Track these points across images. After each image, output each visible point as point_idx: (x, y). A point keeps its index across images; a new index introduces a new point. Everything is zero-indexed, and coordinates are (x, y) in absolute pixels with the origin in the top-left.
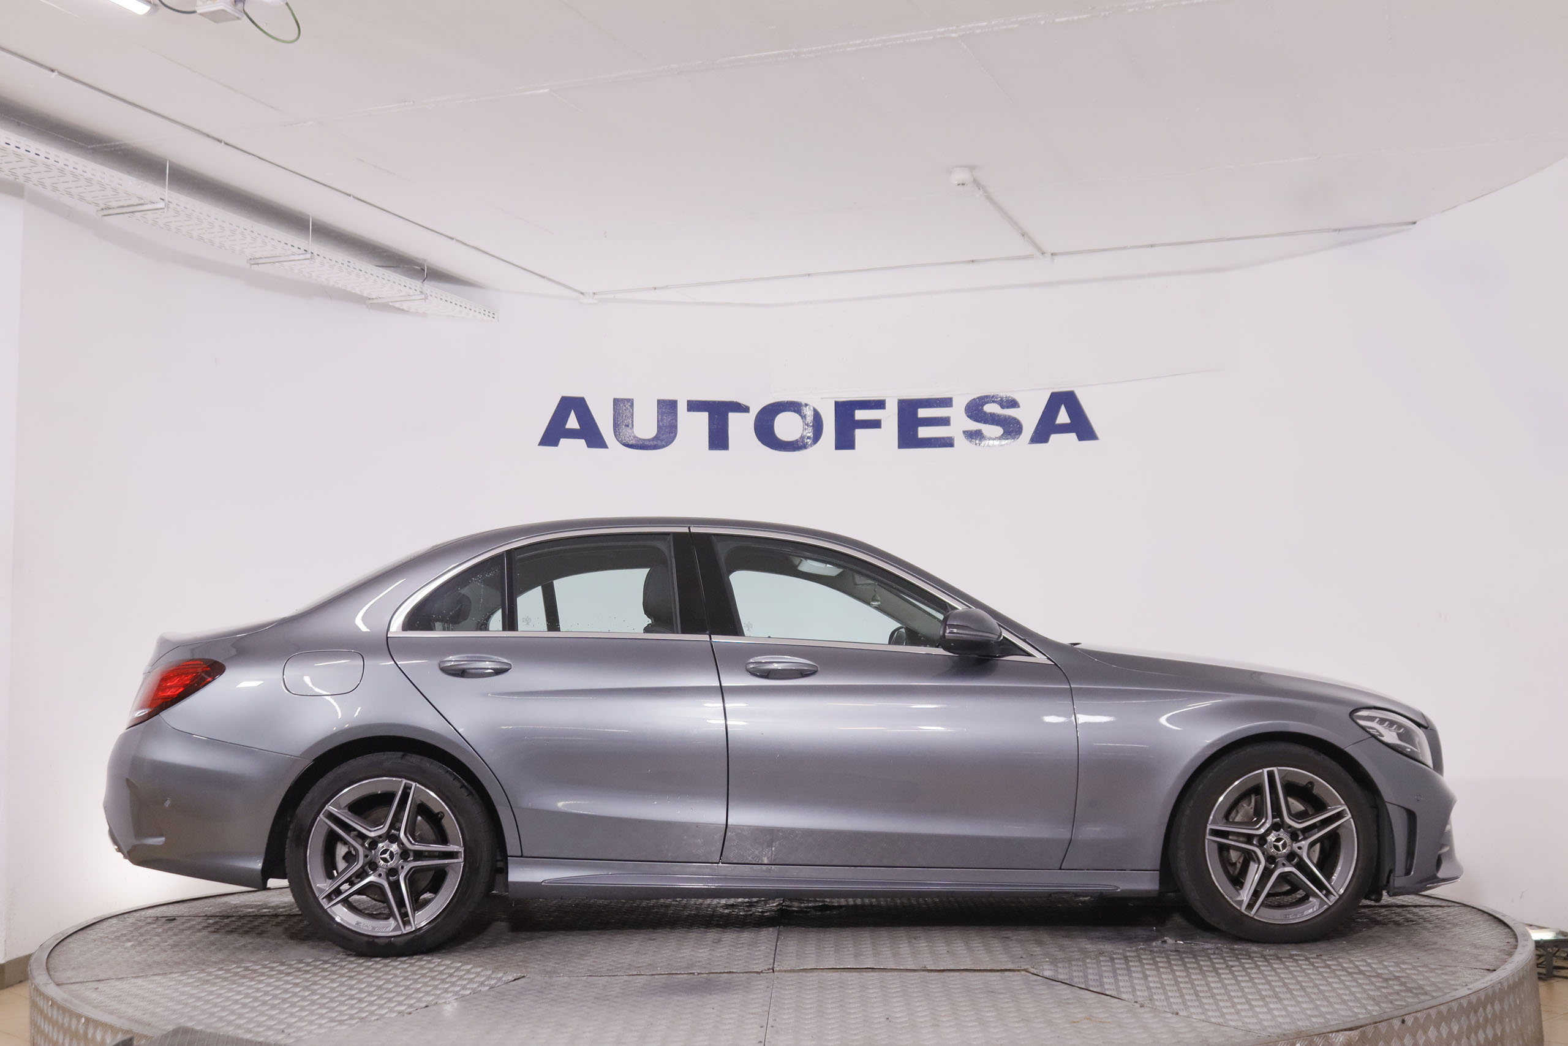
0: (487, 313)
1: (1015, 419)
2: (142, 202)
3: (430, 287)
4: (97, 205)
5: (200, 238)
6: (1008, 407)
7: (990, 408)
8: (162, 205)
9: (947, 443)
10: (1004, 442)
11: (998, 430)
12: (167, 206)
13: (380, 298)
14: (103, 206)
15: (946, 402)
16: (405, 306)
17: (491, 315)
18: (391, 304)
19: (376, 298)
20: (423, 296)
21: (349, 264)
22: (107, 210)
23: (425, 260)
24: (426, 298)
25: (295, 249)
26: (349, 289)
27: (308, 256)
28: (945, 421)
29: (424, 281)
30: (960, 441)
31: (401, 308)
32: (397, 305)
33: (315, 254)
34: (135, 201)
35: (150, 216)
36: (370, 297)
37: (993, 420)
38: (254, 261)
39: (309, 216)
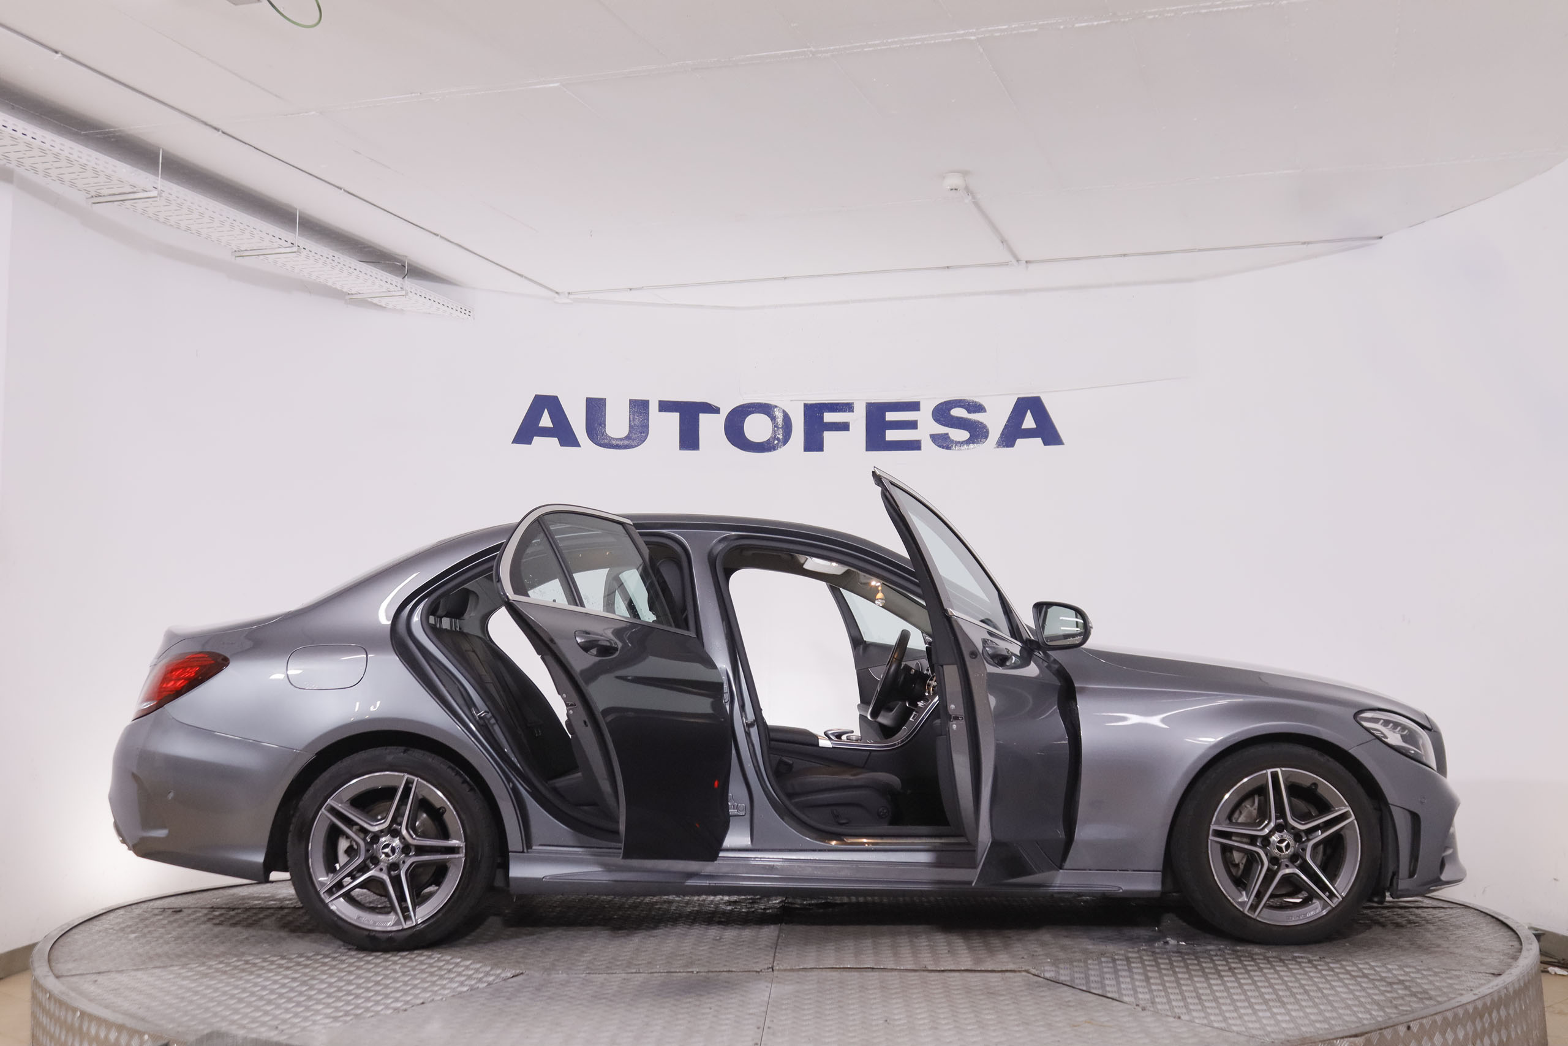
0: (463, 311)
2: (135, 190)
3: (409, 284)
4: (88, 192)
5: (188, 229)
8: (154, 193)
12: (160, 195)
13: (360, 293)
14: (94, 194)
16: (383, 302)
17: (467, 312)
18: (369, 300)
19: (356, 294)
20: (403, 293)
21: (333, 259)
22: (97, 198)
23: (406, 256)
24: (406, 295)
25: (282, 242)
26: (330, 284)
27: (295, 249)
29: (405, 277)
31: (379, 304)
32: (375, 301)
33: (301, 247)
34: (128, 189)
35: (140, 205)
36: (350, 292)
38: (239, 253)
39: (296, 209)
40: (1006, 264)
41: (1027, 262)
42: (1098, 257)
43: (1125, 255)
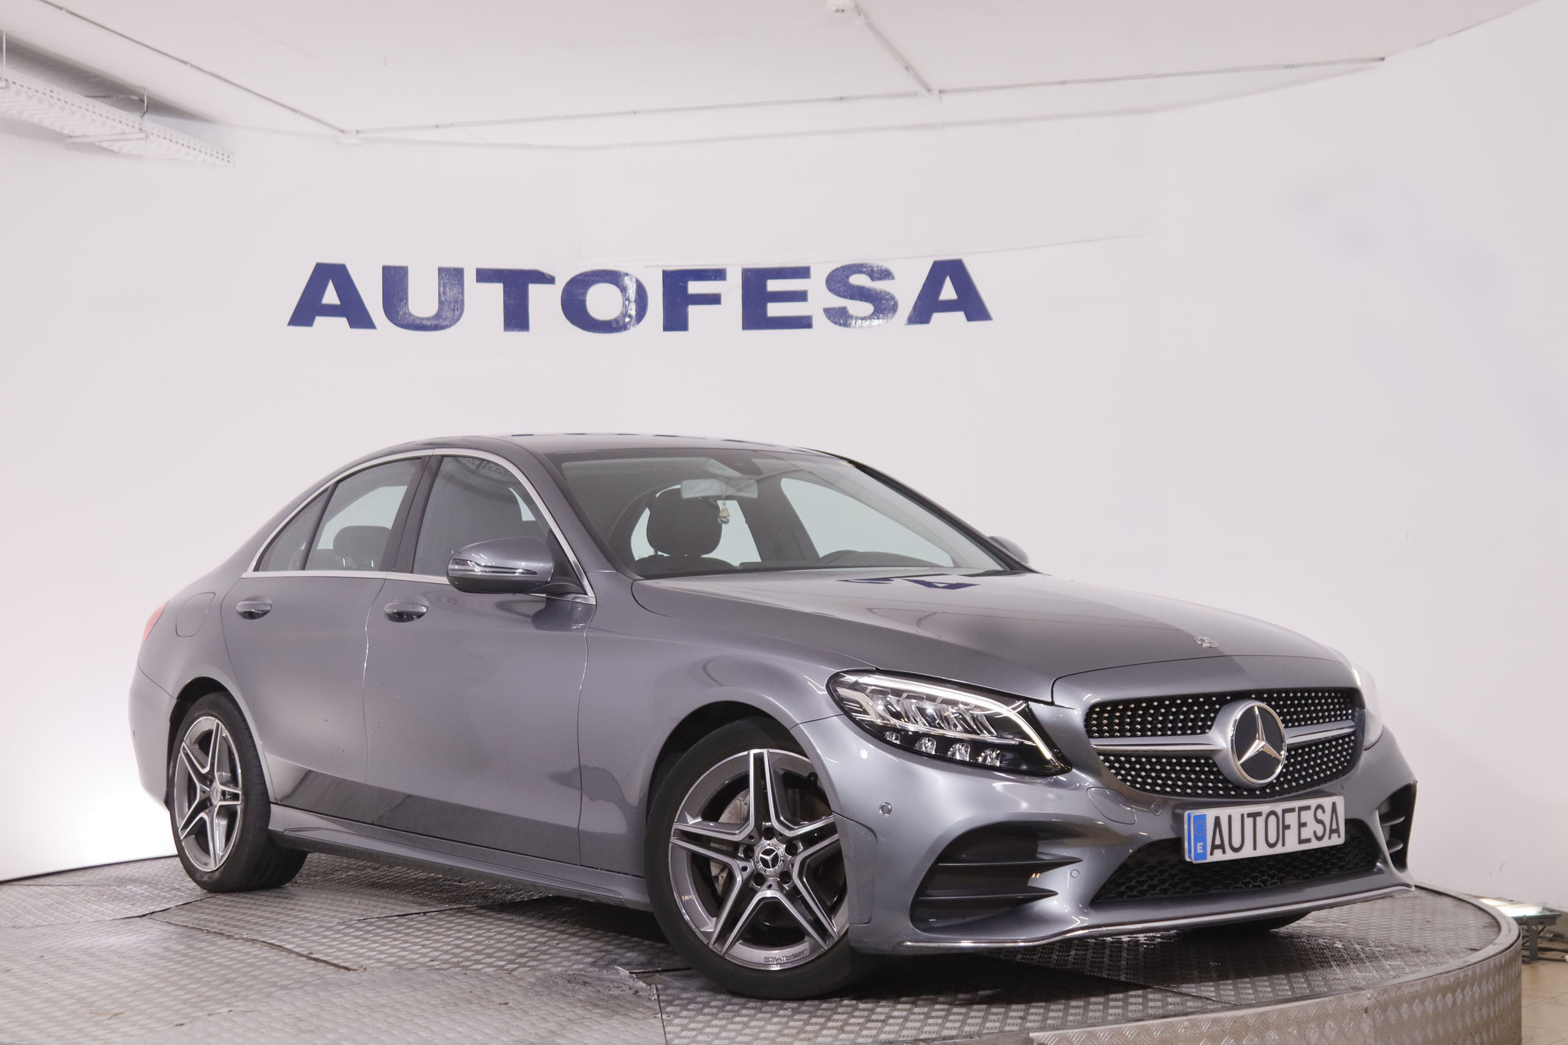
0: (220, 156)
1: (889, 294)
3: (152, 123)
6: (880, 279)
7: (858, 280)
9: (803, 323)
10: (876, 322)
11: (867, 308)
13: (85, 136)
15: (803, 273)
16: (115, 147)
17: (225, 158)
18: (98, 144)
19: (80, 137)
20: (142, 135)
21: (52, 94)
23: (145, 88)
24: (147, 137)
26: (46, 124)
28: (800, 296)
29: (144, 114)
30: (820, 321)
31: (110, 148)
32: (105, 145)
33: (10, 81)
36: (72, 135)
37: (862, 294)
40: (915, 94)
41: (941, 92)
42: (1030, 85)
43: (1063, 83)
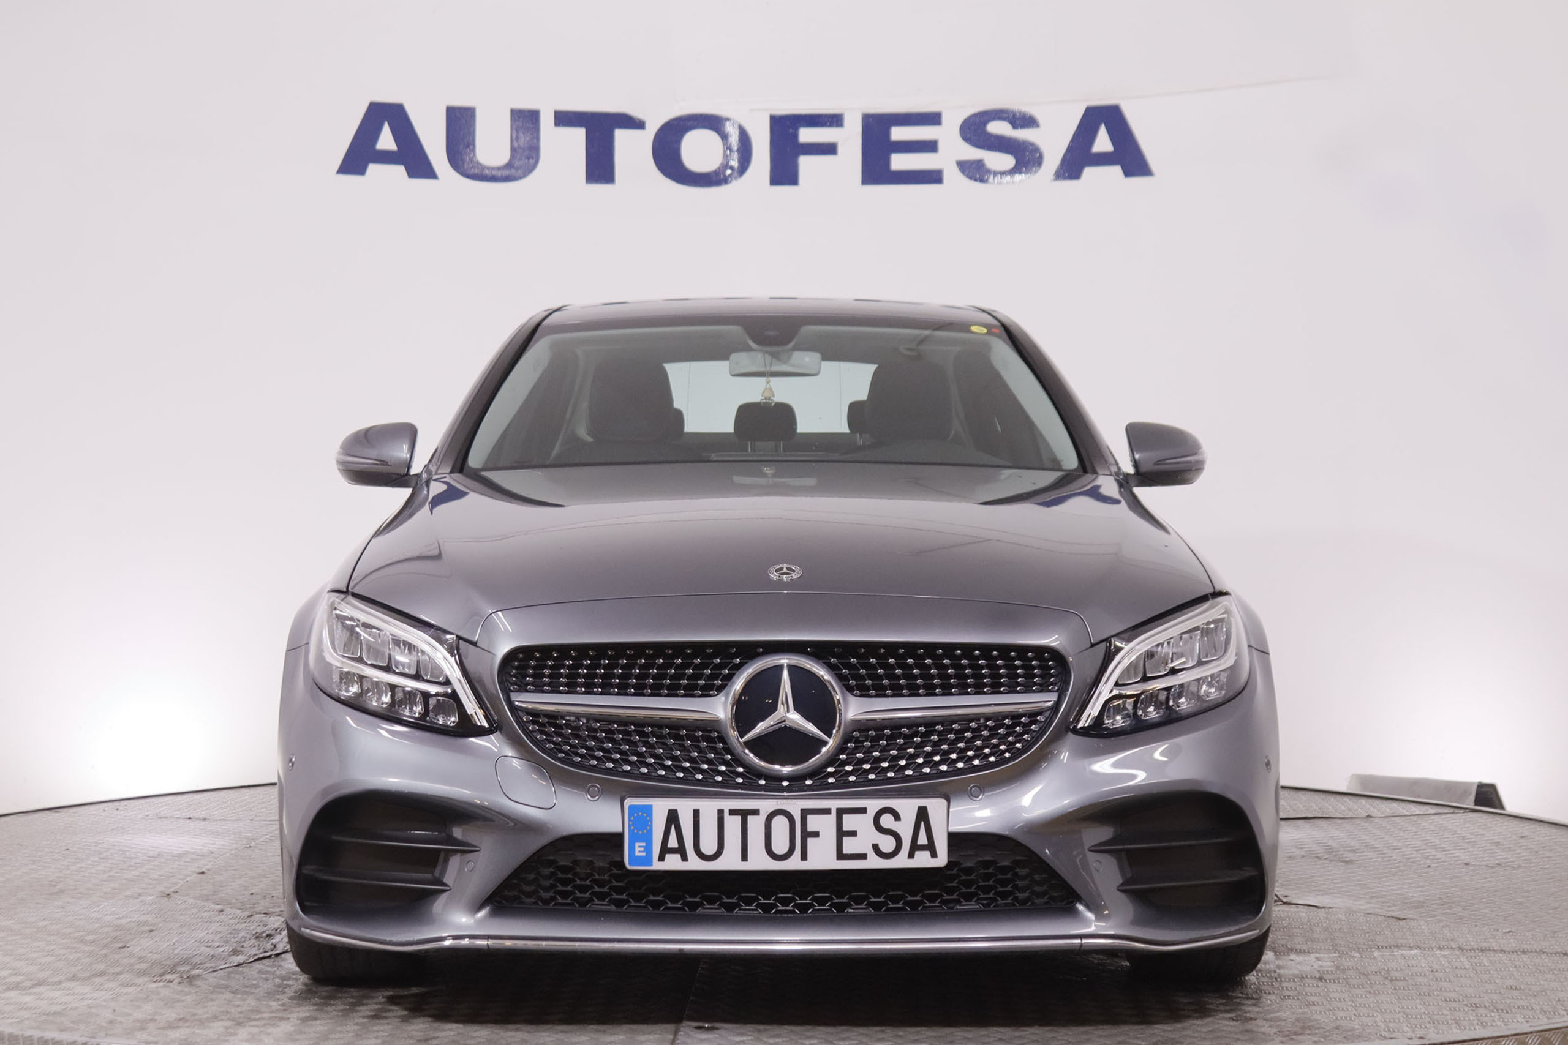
1: (1032, 144)
6: (1022, 127)
7: (998, 128)
9: (933, 177)
10: (1018, 177)
11: (1006, 161)
15: (933, 119)
28: (930, 146)
30: (953, 176)
37: (1002, 144)
